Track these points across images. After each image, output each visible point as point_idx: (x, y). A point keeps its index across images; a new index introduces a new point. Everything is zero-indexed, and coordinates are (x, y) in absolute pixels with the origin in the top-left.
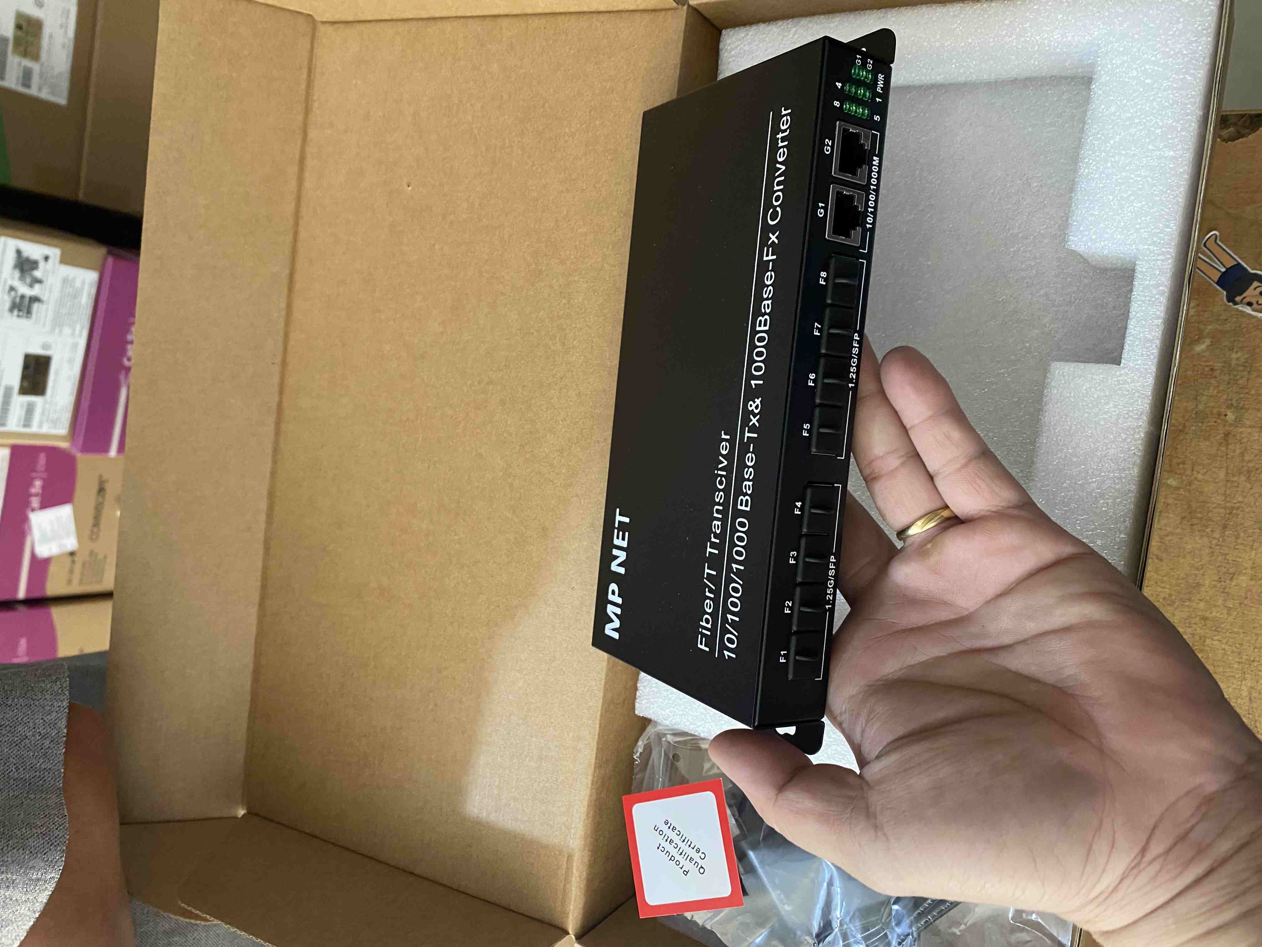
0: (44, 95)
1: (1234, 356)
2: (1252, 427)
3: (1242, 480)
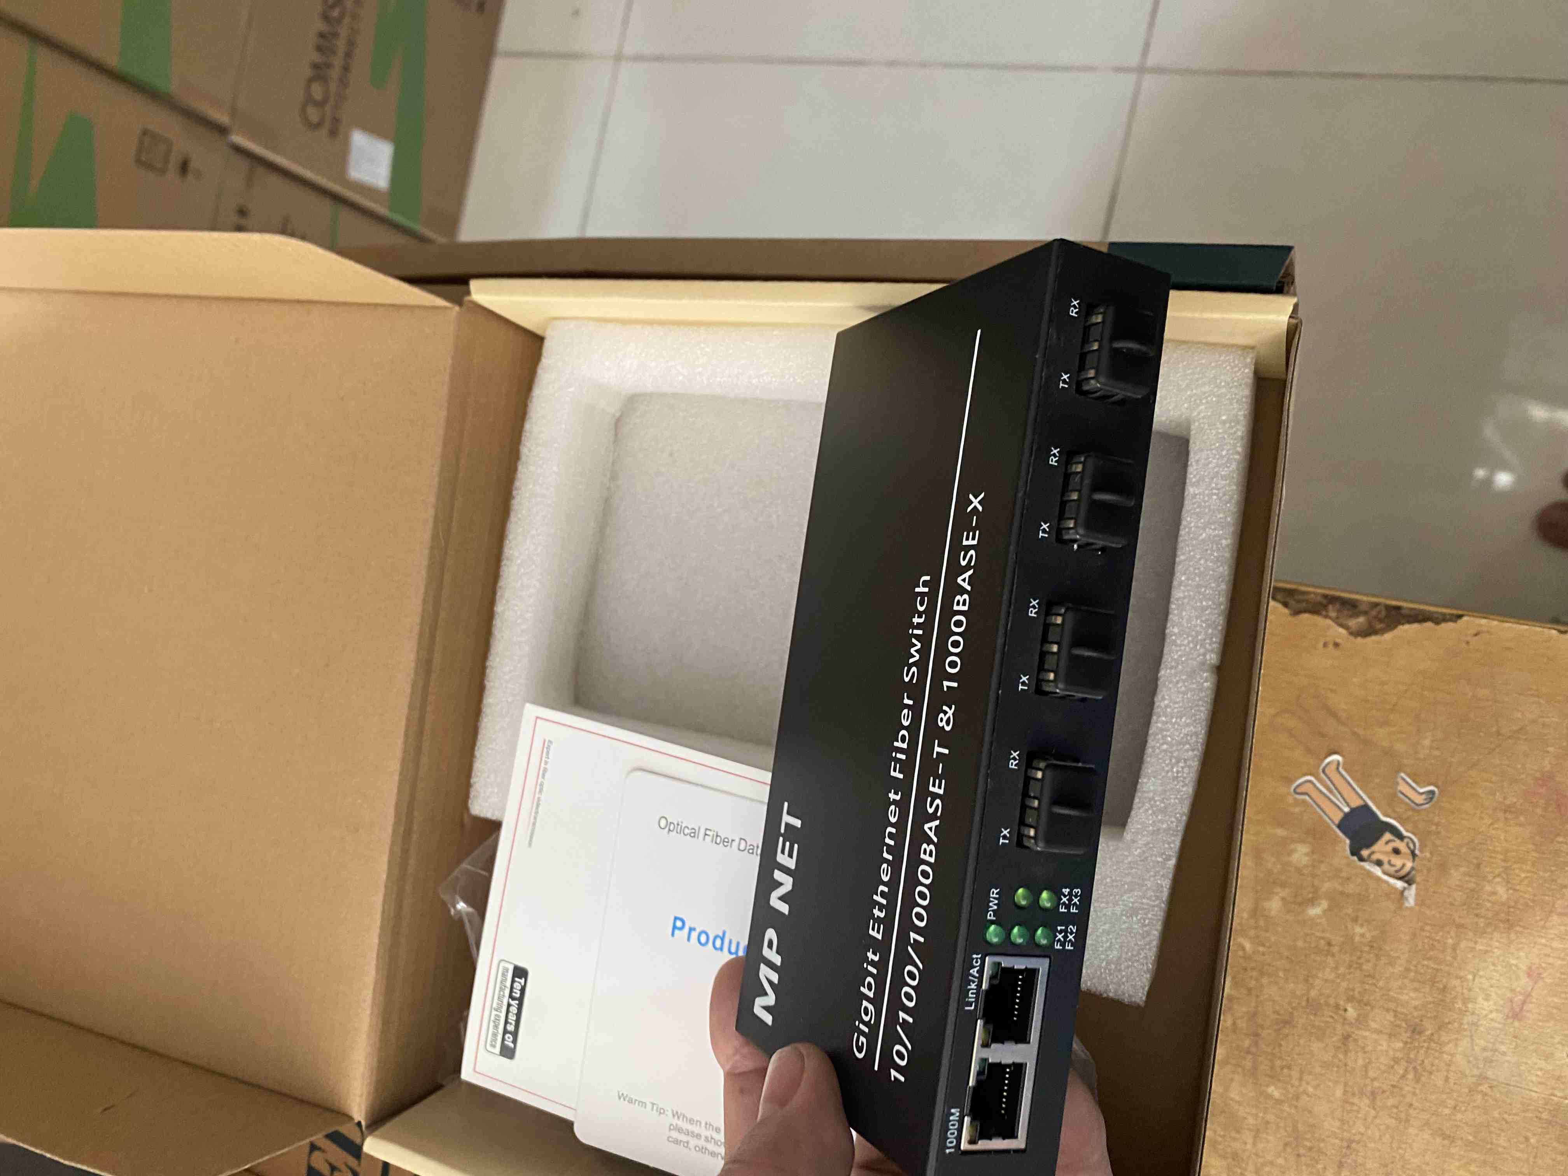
1: (1358, 930)
2: (1379, 1032)
3: (1364, 1103)
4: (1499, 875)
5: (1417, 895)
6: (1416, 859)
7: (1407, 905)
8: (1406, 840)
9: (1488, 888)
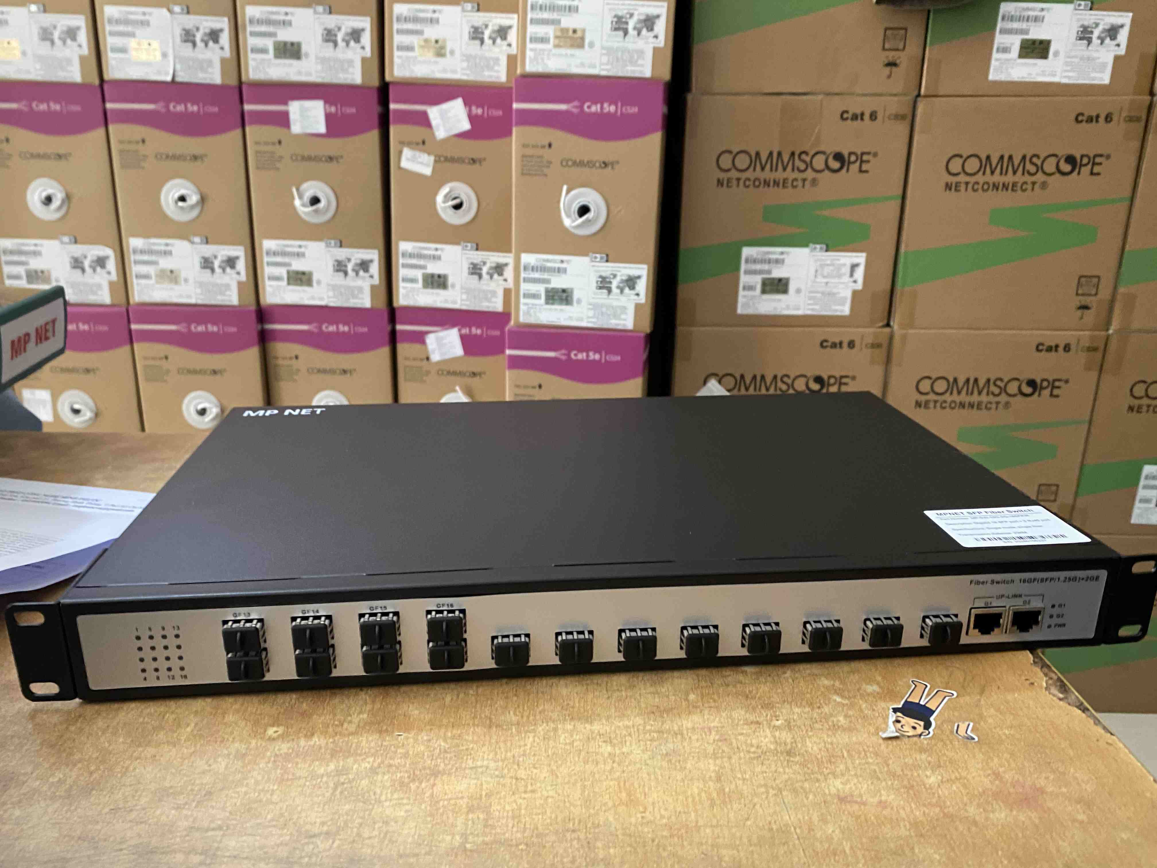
0: (741, 300)
1: (841, 718)
2: (774, 736)
3: (714, 737)
6: (917, 738)
8: (926, 731)
9: (928, 773)
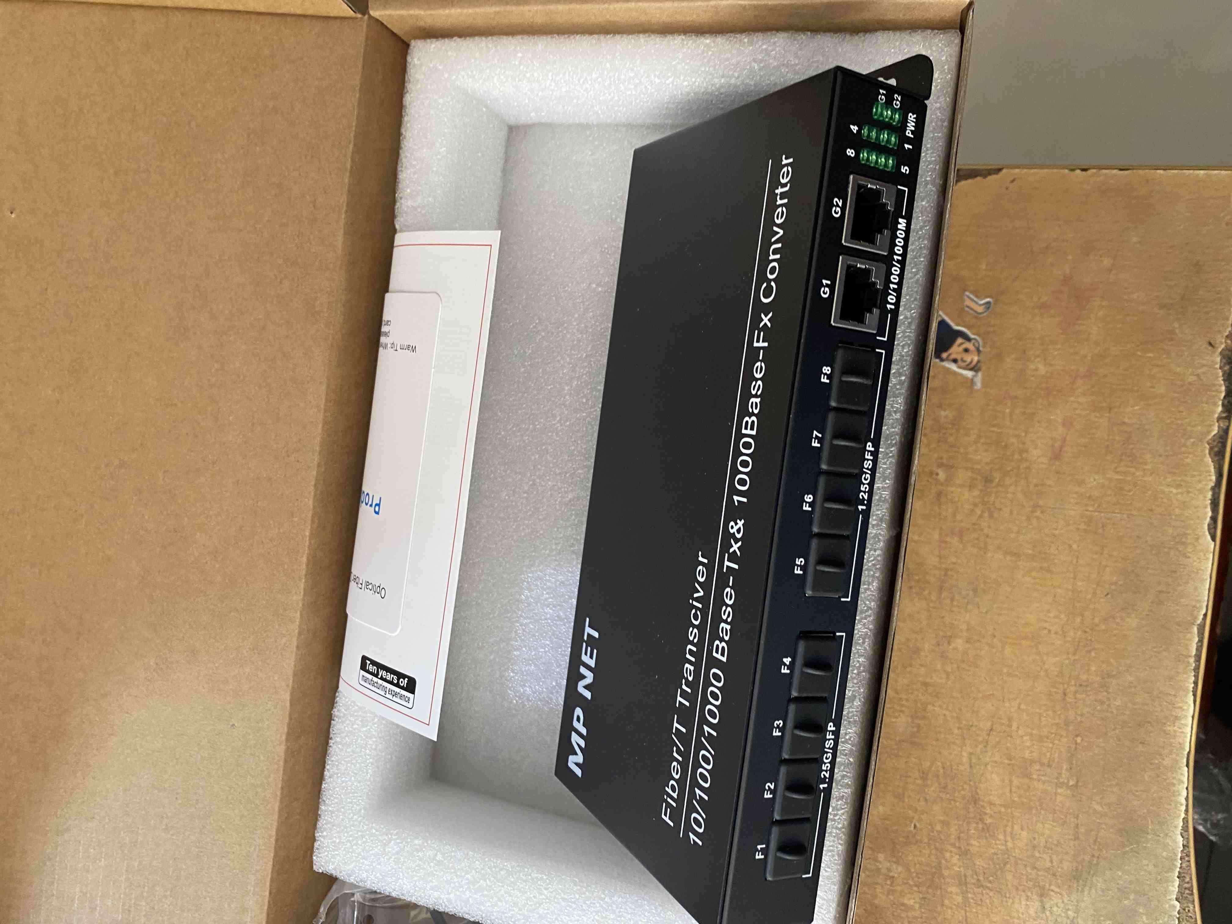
2: (961, 486)
3: (955, 541)
4: (1038, 356)
5: (983, 380)
6: (981, 354)
7: (975, 388)
8: (973, 341)
9: (1032, 367)
